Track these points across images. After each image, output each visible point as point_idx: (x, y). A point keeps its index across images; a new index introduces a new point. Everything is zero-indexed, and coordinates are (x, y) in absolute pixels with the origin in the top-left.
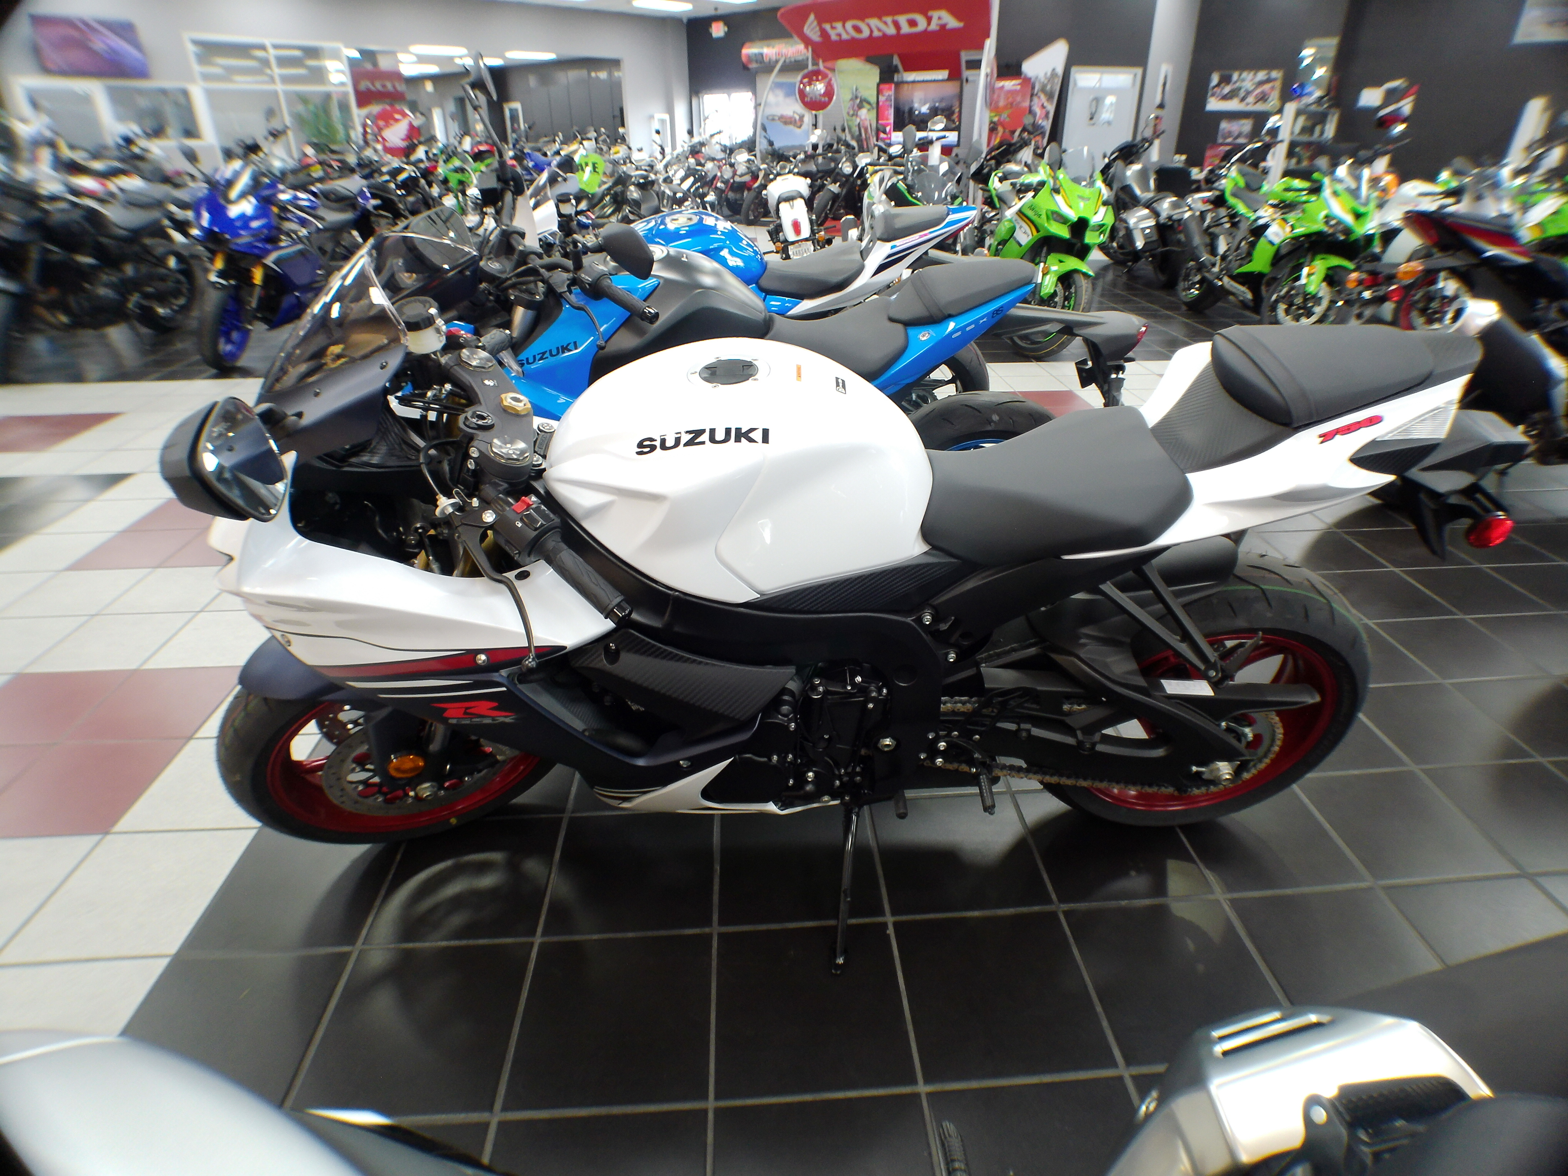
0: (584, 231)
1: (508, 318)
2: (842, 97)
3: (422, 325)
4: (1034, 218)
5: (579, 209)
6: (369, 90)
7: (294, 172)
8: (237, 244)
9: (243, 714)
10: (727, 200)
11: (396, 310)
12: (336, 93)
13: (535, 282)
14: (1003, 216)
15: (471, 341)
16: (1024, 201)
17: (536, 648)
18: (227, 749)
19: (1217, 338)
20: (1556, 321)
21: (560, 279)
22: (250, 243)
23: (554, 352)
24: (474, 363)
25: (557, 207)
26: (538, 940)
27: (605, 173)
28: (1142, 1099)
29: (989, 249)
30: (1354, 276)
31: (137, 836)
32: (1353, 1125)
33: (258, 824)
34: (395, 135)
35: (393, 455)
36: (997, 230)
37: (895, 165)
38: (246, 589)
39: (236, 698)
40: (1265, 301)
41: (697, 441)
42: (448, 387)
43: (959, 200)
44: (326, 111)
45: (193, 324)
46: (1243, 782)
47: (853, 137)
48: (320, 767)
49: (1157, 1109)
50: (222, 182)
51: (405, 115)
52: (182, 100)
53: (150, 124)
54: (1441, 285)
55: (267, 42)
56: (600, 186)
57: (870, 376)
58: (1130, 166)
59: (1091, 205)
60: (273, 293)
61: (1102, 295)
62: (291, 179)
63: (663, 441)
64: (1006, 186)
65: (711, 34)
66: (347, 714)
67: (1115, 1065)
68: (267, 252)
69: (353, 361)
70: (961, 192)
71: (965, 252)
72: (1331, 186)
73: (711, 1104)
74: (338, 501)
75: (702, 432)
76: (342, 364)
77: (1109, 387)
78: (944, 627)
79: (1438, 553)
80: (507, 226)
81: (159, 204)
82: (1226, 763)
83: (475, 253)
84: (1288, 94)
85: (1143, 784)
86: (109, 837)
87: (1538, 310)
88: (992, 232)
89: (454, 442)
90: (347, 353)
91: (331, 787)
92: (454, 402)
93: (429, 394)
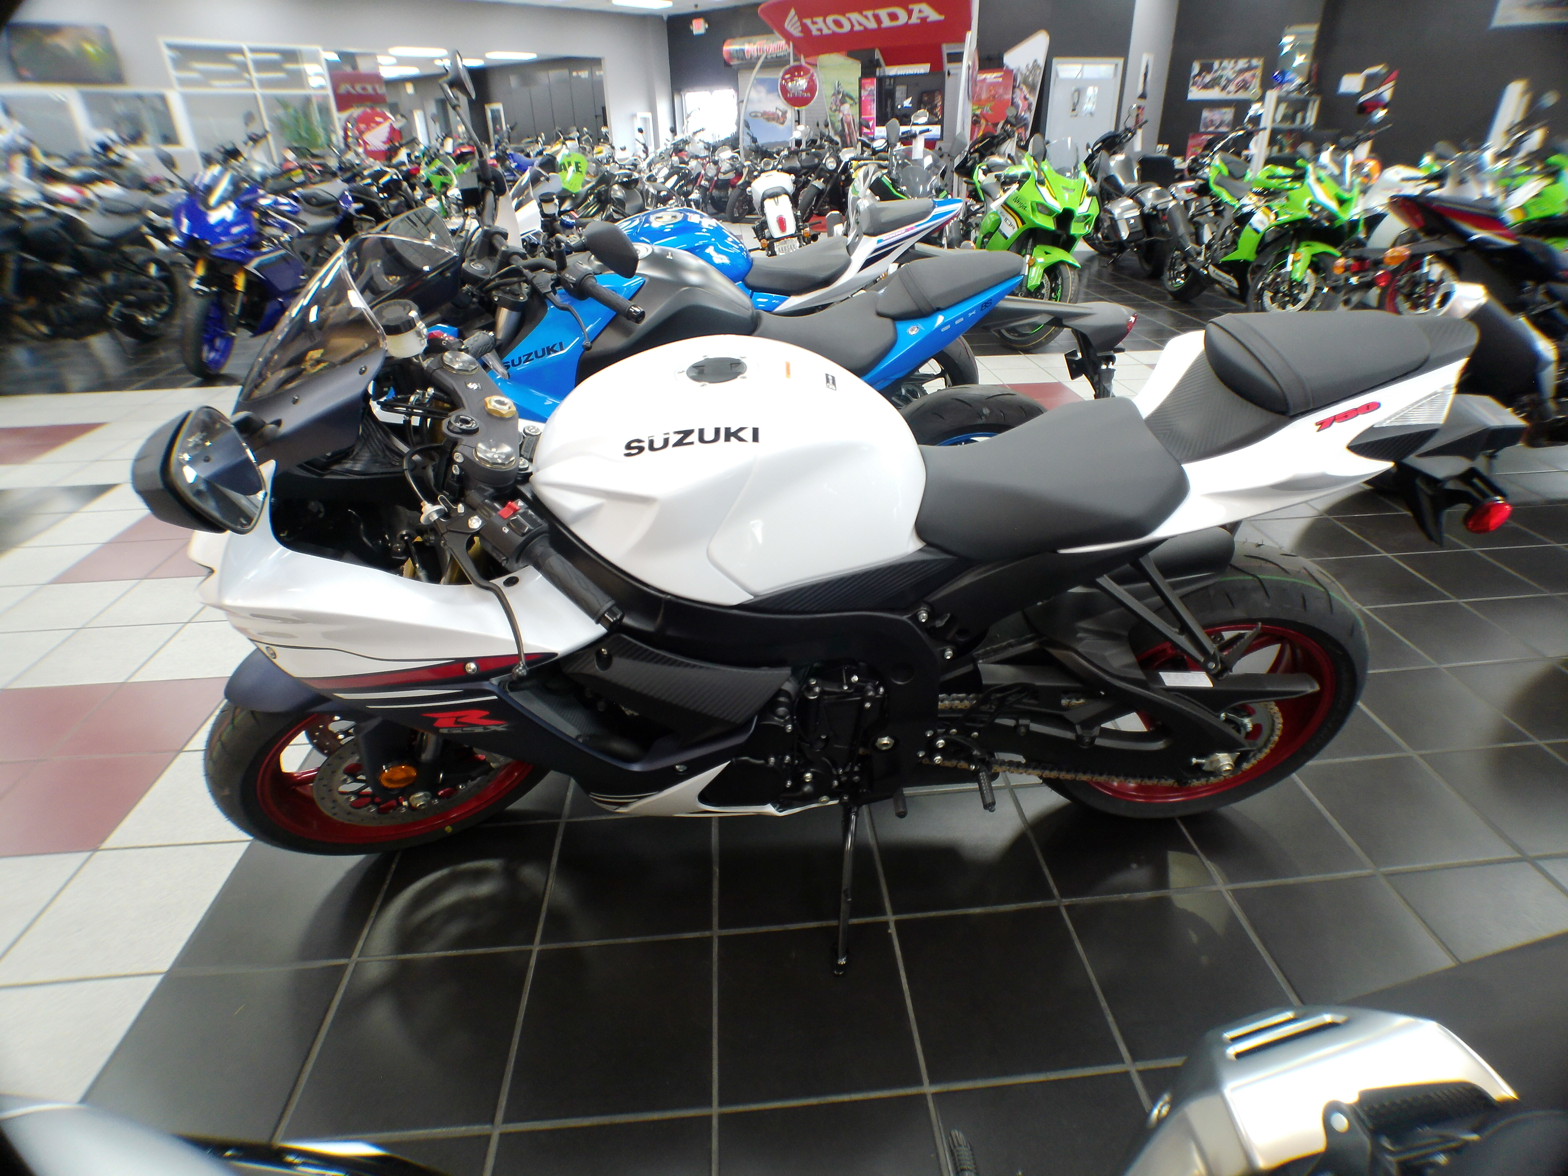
0: (568, 231)
1: (491, 320)
2: (825, 92)
3: (402, 328)
4: (1020, 210)
5: (562, 209)
6: (349, 93)
7: (275, 176)
8: (219, 251)
9: (230, 727)
10: (712, 198)
11: (375, 314)
12: (316, 96)
13: (519, 283)
14: (988, 209)
15: (454, 344)
16: (1009, 193)
17: (527, 655)
18: (215, 763)
19: (1211, 327)
20: (1542, 303)
21: (544, 279)
22: (231, 249)
23: (540, 354)
24: (456, 366)
25: (540, 206)
26: (536, 947)
27: (588, 173)
28: (1154, 1101)
29: (975, 242)
30: (1341, 261)
31: (128, 851)
32: (1375, 1133)
33: (250, 838)
34: (377, 137)
35: (376, 462)
36: (982, 224)
37: (879, 159)
38: (228, 602)
39: (222, 711)
40: (1251, 288)
41: (685, 442)
42: (431, 391)
43: (945, 193)
44: (307, 116)
45: (175, 331)
46: (1243, 772)
47: (836, 133)
48: (311, 779)
49: (1169, 1112)
50: (201, 188)
51: (386, 118)
52: (159, 106)
53: (127, 130)
54: (1426, 269)
55: (245, 46)
56: (583, 186)
57: (859, 372)
58: (1113, 157)
59: (1076, 195)
60: (256, 299)
61: (1088, 286)
62: (270, 183)
63: (651, 443)
64: (991, 178)
65: (692, 31)
66: (338, 725)
67: (1121, 1060)
68: (250, 258)
69: (332, 366)
70: (946, 185)
71: (950, 246)
72: (1314, 172)
73: (715, 1110)
74: (322, 510)
75: (691, 432)
76: (321, 370)
77: (1099, 378)
78: (940, 623)
79: (1434, 538)
80: (489, 226)
81: (138, 211)
82: (1226, 754)
83: (455, 254)
84: (1269, 82)
85: (1142, 777)
86: (98, 853)
87: (1523, 293)
88: (977, 225)
89: (438, 447)
90: (325, 358)
91: (323, 798)
92: (437, 407)
93: (412, 398)
